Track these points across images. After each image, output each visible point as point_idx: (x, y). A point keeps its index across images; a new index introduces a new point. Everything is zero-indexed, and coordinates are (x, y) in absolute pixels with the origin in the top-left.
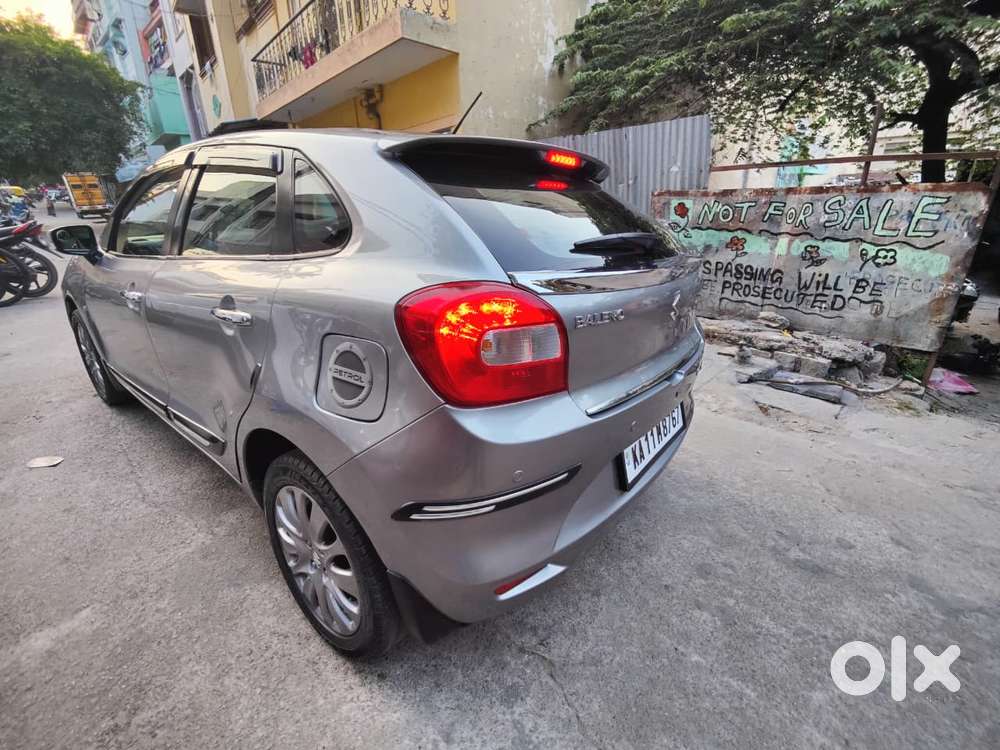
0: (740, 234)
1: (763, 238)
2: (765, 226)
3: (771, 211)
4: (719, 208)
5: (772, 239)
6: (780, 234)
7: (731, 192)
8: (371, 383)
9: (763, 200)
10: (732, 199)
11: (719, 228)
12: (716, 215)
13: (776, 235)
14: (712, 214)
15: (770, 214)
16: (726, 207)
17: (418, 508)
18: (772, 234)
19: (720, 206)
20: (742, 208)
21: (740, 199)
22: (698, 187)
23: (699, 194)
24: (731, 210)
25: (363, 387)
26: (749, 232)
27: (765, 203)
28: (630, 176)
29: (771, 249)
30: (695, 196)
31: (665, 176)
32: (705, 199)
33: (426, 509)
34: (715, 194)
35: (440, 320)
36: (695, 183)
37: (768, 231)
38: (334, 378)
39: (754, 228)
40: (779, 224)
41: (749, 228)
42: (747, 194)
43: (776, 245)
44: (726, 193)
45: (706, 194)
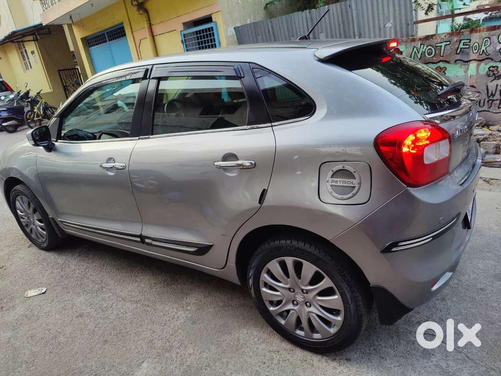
0: (441, 65)
1: (459, 65)
2: (458, 57)
3: (461, 46)
4: (423, 49)
5: (465, 65)
6: (470, 61)
7: (432, 36)
8: (360, 184)
9: (455, 40)
10: (433, 41)
11: (426, 62)
12: (423, 53)
13: (467, 62)
14: (420, 53)
15: (461, 49)
16: (430, 47)
17: (395, 244)
18: (464, 62)
19: (425, 46)
20: (441, 46)
21: (439, 40)
22: (407, 35)
23: (409, 40)
24: (433, 49)
25: (355, 187)
26: (448, 62)
27: (457, 41)
28: (356, 34)
29: (465, 72)
30: (406, 42)
31: (382, 32)
32: (413, 44)
33: (400, 244)
34: (420, 39)
35: (401, 144)
36: (405, 33)
37: (461, 60)
38: (331, 185)
39: (451, 59)
40: (468, 54)
41: (448, 60)
42: (443, 37)
43: (468, 69)
44: (427, 38)
45: (414, 40)
